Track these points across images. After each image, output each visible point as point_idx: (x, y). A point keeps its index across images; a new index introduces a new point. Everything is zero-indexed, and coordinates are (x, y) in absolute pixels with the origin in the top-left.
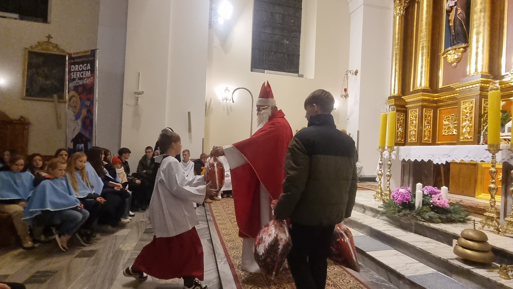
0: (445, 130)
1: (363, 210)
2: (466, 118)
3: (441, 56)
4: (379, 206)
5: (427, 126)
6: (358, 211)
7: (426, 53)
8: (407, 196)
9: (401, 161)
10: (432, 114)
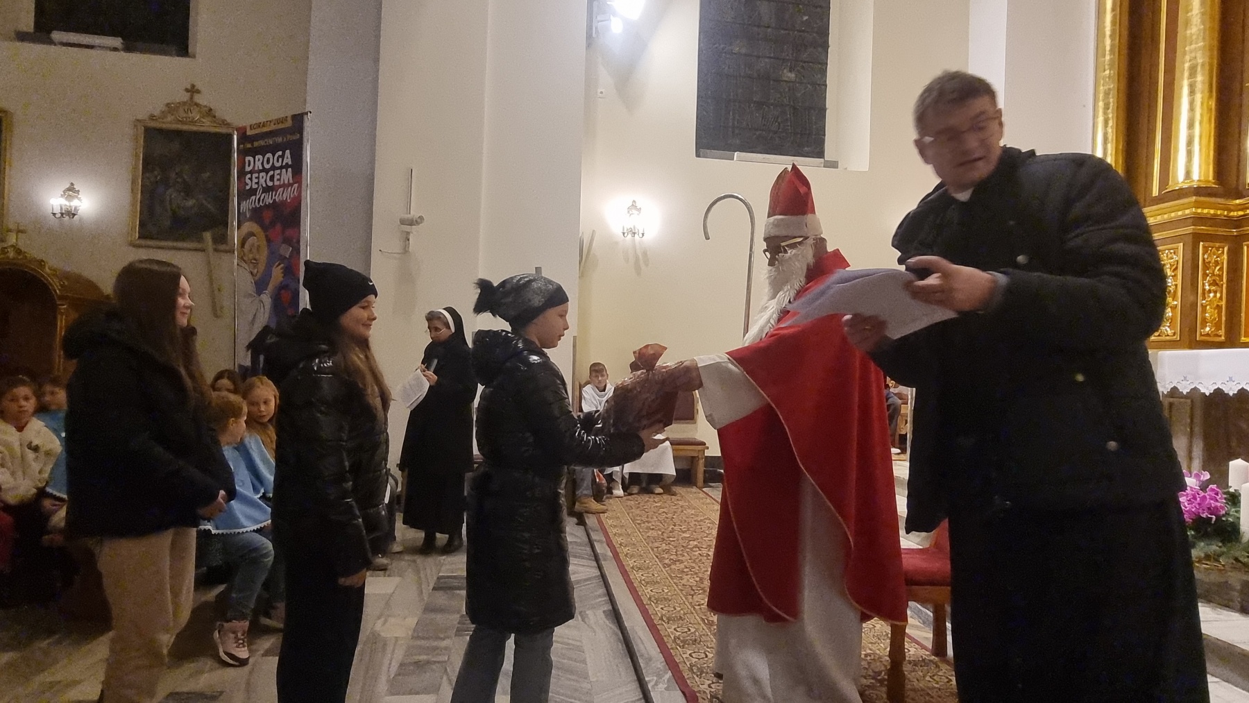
5: (1210, 291)
8: (1211, 499)
10: (1225, 256)
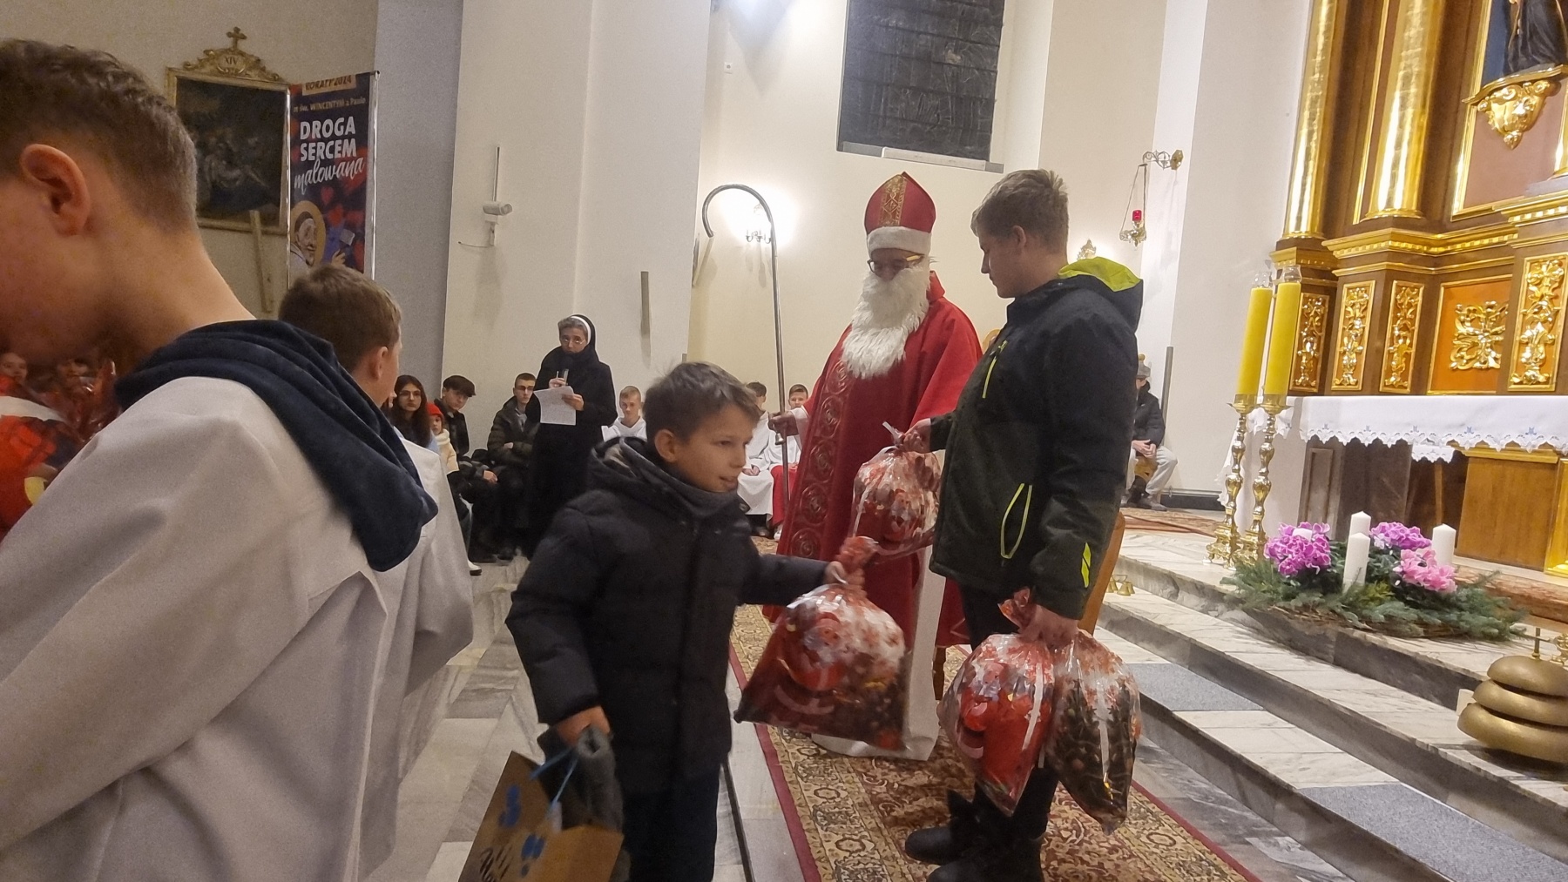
0: (1458, 352)
1: (1171, 589)
2: (1536, 316)
3: (1469, 106)
4: (1224, 579)
5: (1399, 337)
6: (1153, 592)
7: (1416, 96)
8: (1318, 549)
9: (1306, 441)
10: (1420, 299)
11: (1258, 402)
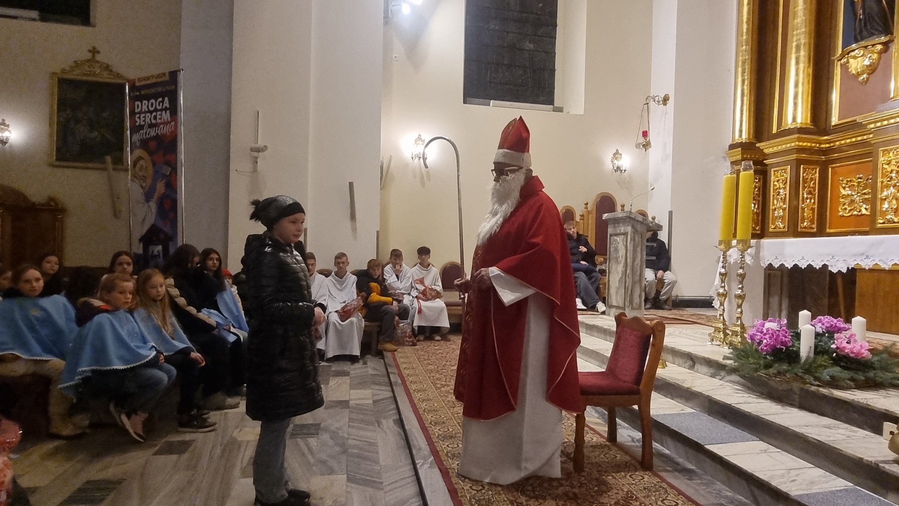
0: (843, 206)
1: (690, 363)
2: (889, 183)
3: (836, 61)
4: (724, 356)
5: (807, 198)
6: (679, 365)
7: (805, 57)
8: (782, 336)
9: (765, 267)
10: (817, 175)
11: (733, 245)
